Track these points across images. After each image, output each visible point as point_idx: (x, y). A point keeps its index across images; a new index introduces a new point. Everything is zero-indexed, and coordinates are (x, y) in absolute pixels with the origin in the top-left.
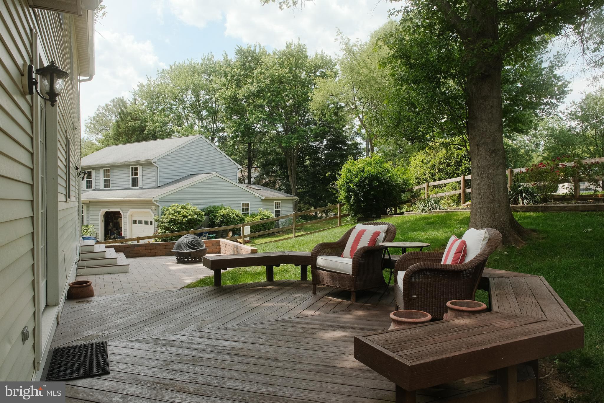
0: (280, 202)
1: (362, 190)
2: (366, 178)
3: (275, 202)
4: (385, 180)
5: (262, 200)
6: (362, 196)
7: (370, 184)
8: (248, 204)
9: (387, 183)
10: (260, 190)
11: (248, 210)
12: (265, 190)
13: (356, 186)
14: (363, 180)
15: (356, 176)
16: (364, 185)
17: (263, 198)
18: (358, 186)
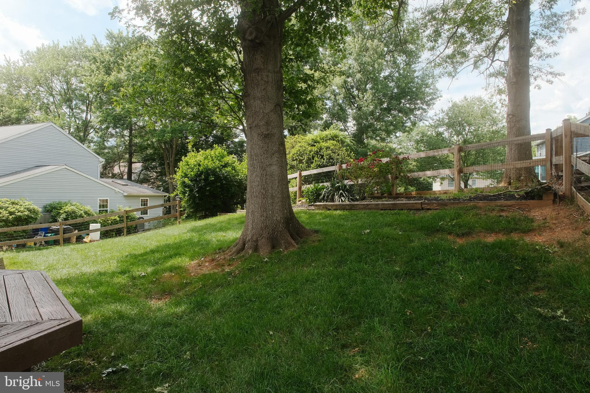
0: (148, 198)
1: (198, 185)
2: (202, 173)
3: (141, 198)
4: (223, 174)
5: (125, 196)
6: (198, 192)
7: (206, 179)
8: (107, 200)
9: (226, 178)
10: (127, 185)
11: (107, 207)
12: (133, 186)
13: (191, 181)
14: (199, 175)
15: (192, 169)
16: (200, 180)
17: (126, 194)
18: (194, 180)
